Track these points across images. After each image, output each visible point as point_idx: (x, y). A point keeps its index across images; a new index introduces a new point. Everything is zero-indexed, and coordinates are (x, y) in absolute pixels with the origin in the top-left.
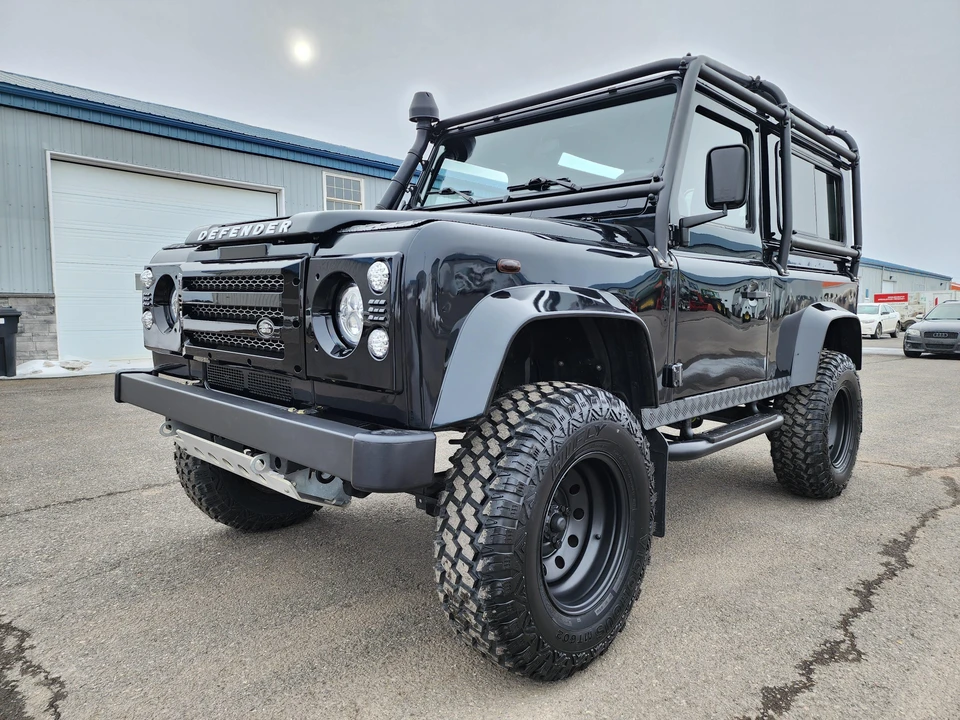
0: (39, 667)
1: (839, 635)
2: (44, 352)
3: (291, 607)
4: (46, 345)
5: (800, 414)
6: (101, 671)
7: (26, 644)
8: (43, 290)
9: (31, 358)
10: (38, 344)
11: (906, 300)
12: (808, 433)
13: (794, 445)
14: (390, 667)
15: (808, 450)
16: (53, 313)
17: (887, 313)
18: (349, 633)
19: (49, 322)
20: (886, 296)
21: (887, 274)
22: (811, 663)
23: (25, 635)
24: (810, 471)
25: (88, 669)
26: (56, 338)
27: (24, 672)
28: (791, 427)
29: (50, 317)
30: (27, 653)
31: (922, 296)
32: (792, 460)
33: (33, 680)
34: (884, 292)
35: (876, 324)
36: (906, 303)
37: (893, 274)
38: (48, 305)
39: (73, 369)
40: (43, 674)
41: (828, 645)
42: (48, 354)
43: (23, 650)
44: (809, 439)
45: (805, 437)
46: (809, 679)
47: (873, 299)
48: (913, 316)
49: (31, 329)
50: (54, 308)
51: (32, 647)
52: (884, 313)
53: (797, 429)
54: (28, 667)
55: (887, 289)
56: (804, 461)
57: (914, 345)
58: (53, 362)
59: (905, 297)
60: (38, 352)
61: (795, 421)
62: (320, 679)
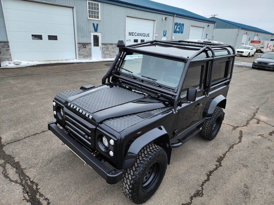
0: (43, 195)
1: (200, 189)
2: (8, 59)
3: (91, 177)
4: (8, 57)
5: (207, 125)
6: (55, 196)
7: (38, 187)
8: (5, 40)
9: (4, 61)
10: (6, 56)
11: (260, 43)
12: (208, 129)
13: (204, 131)
14: (112, 197)
15: (207, 133)
16: (9, 47)
17: (252, 49)
18: (103, 186)
19: (8, 50)
20: (254, 41)
21: (257, 33)
22: (193, 196)
23: (37, 185)
24: (207, 137)
25: (53, 196)
26: (11, 55)
27: (40, 196)
28: (205, 127)
29: (8, 48)
30: (39, 190)
31: (264, 42)
32: (203, 134)
33: (42, 199)
34: (254, 40)
35: (248, 53)
36: (260, 44)
37: (258, 33)
38: (7, 45)
39: (17, 65)
40: (44, 197)
41: (197, 192)
42: (9, 59)
43: (38, 189)
44: (208, 130)
45: (207, 130)
46: (191, 201)
47: (250, 42)
48: (261, 48)
49: (3, 52)
50: (9, 46)
51: (40, 189)
52: (251, 49)
53: (206, 128)
54: (40, 195)
55: (256, 39)
56: (206, 134)
57: (255, 65)
58: (11, 62)
59: (259, 42)
60: (6, 59)
61: (205, 126)
62: (98, 200)
